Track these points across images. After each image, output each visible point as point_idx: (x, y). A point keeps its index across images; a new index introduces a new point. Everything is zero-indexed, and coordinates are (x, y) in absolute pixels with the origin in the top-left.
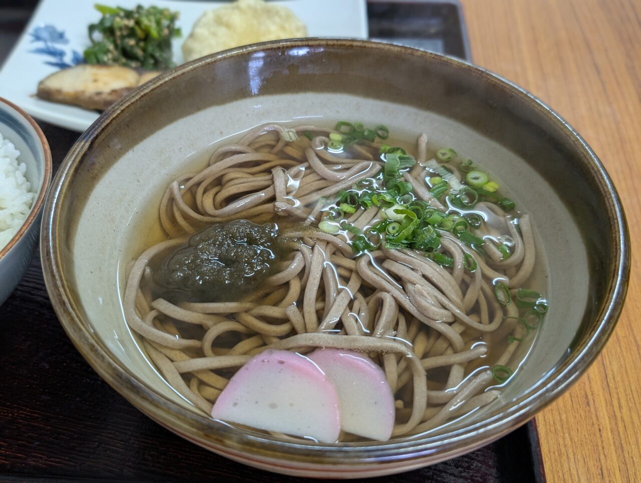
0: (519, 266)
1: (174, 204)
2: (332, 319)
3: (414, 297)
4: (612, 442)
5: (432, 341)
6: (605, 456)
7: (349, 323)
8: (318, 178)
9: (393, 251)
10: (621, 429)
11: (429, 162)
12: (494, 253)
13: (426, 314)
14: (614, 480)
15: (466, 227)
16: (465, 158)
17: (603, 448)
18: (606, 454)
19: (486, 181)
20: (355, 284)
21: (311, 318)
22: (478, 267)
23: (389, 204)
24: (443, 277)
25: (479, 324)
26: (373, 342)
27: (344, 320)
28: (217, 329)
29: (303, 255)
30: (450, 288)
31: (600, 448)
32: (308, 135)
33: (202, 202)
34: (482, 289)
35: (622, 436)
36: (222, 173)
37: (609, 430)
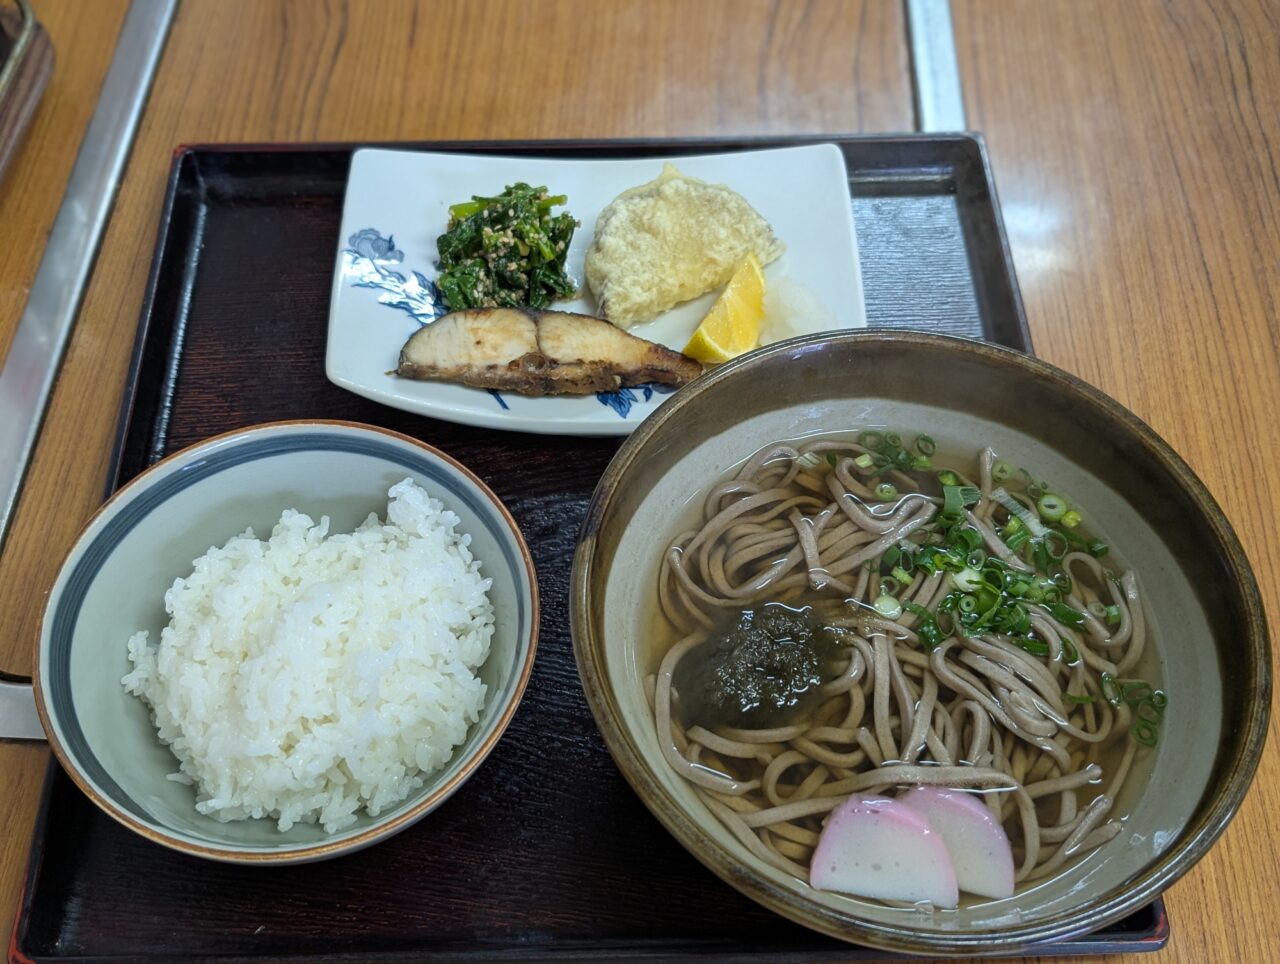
0: (1126, 646)
1: (677, 583)
2: (915, 744)
3: (1009, 707)
4: (1217, 898)
5: (1032, 758)
6: (1209, 917)
7: (937, 746)
8: (855, 528)
9: (974, 639)
10: (1230, 881)
11: (996, 492)
12: (1098, 632)
13: (1026, 728)
14: (1219, 947)
15: (1058, 597)
16: (1038, 480)
17: (1206, 905)
18: (1210, 913)
19: (1065, 510)
20: (931, 691)
21: (888, 743)
22: (1080, 656)
23: (958, 569)
24: (1038, 673)
25: (1083, 732)
26: (971, 773)
27: (930, 745)
28: (778, 765)
29: (860, 651)
30: (1048, 688)
31: (1203, 906)
32: (831, 456)
33: (710, 575)
34: (1086, 685)
35: (1230, 888)
36: (728, 527)
37: (1214, 880)
